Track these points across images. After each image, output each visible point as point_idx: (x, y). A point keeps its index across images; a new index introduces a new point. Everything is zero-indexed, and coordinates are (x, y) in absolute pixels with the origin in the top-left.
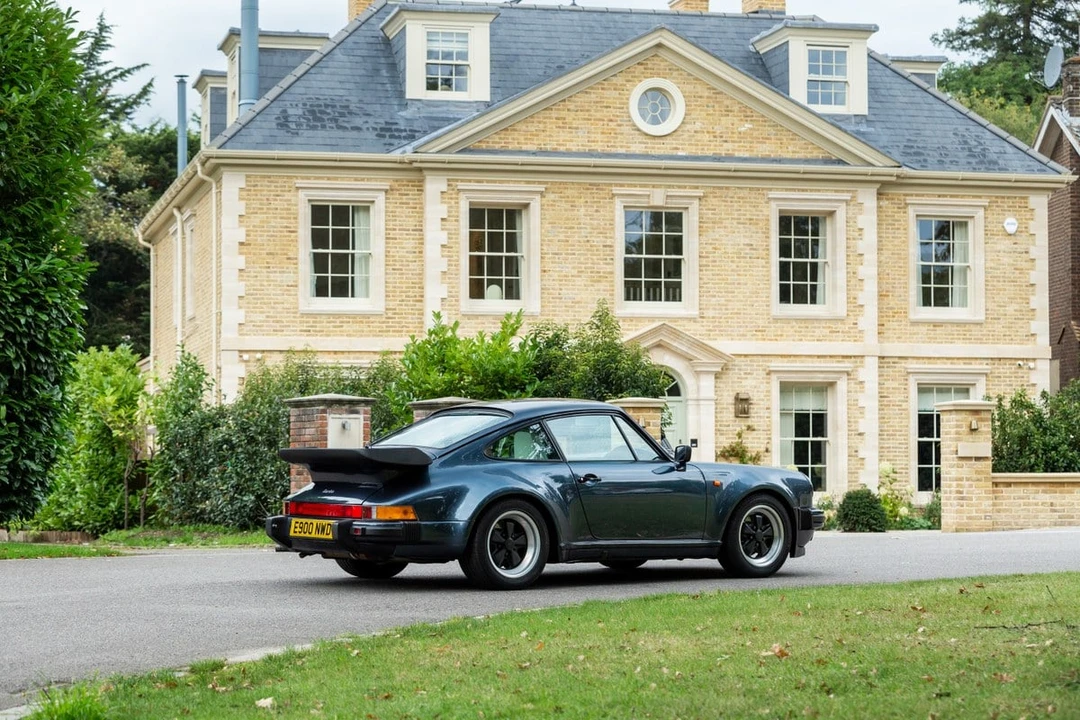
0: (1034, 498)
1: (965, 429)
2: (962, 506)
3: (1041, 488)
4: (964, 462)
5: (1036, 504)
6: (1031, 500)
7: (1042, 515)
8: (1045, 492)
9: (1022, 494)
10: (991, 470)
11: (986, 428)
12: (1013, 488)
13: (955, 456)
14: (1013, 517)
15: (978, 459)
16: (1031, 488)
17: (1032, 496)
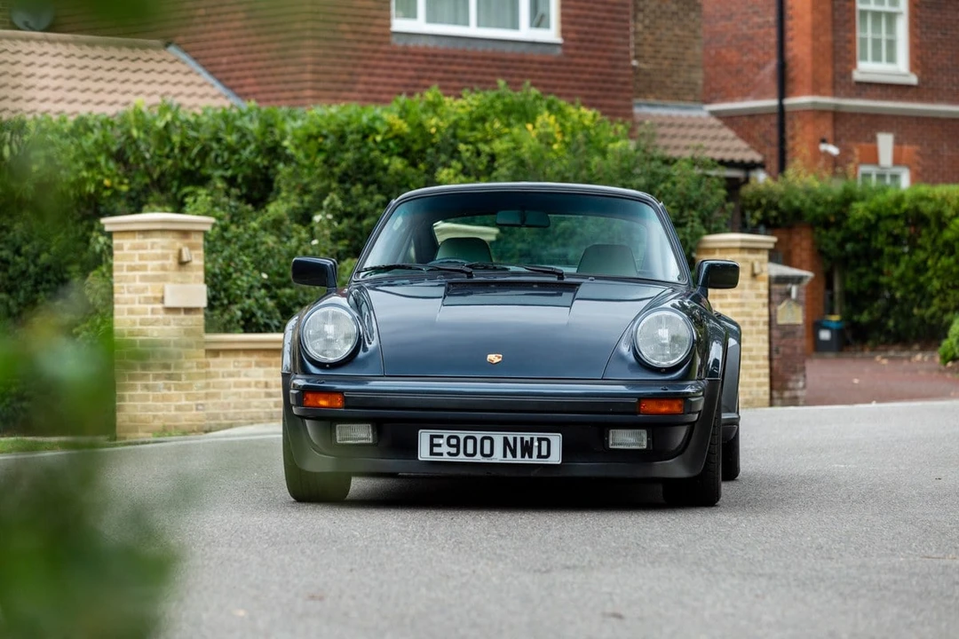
0: (246, 375)
1: (172, 262)
2: (169, 389)
3: (254, 358)
4: (171, 317)
5: (249, 385)
6: (243, 379)
7: (255, 402)
8: (258, 365)
9: (232, 369)
10: (202, 328)
11: (197, 259)
12: (221, 359)
13: (159, 306)
14: (222, 406)
15: (188, 310)
16: (243, 359)
17: (243, 371)
